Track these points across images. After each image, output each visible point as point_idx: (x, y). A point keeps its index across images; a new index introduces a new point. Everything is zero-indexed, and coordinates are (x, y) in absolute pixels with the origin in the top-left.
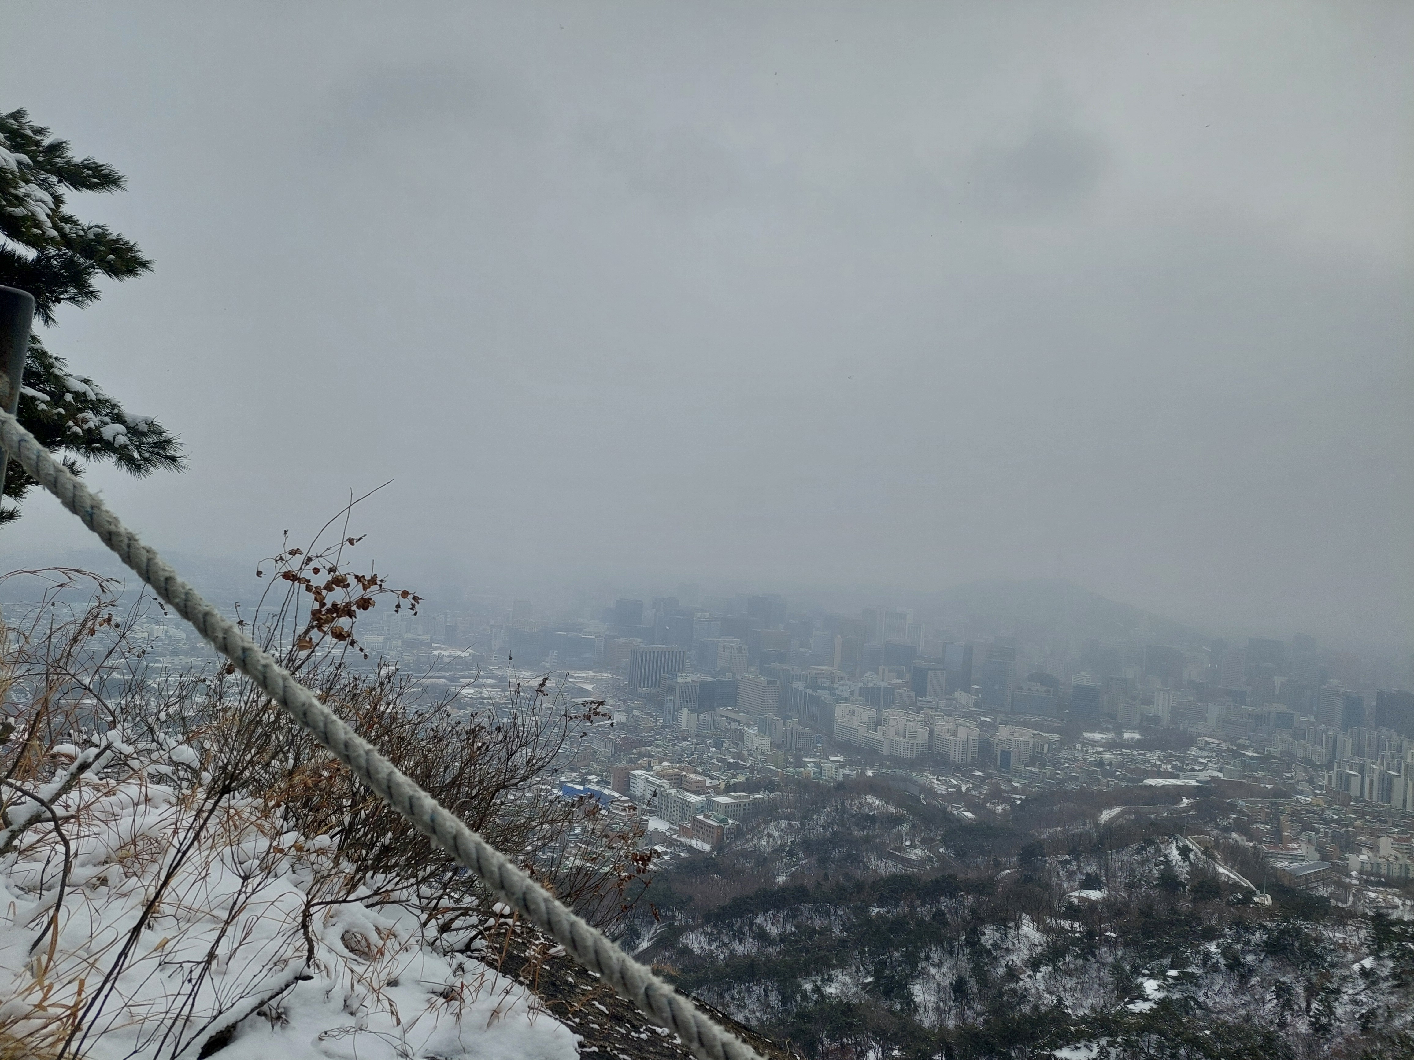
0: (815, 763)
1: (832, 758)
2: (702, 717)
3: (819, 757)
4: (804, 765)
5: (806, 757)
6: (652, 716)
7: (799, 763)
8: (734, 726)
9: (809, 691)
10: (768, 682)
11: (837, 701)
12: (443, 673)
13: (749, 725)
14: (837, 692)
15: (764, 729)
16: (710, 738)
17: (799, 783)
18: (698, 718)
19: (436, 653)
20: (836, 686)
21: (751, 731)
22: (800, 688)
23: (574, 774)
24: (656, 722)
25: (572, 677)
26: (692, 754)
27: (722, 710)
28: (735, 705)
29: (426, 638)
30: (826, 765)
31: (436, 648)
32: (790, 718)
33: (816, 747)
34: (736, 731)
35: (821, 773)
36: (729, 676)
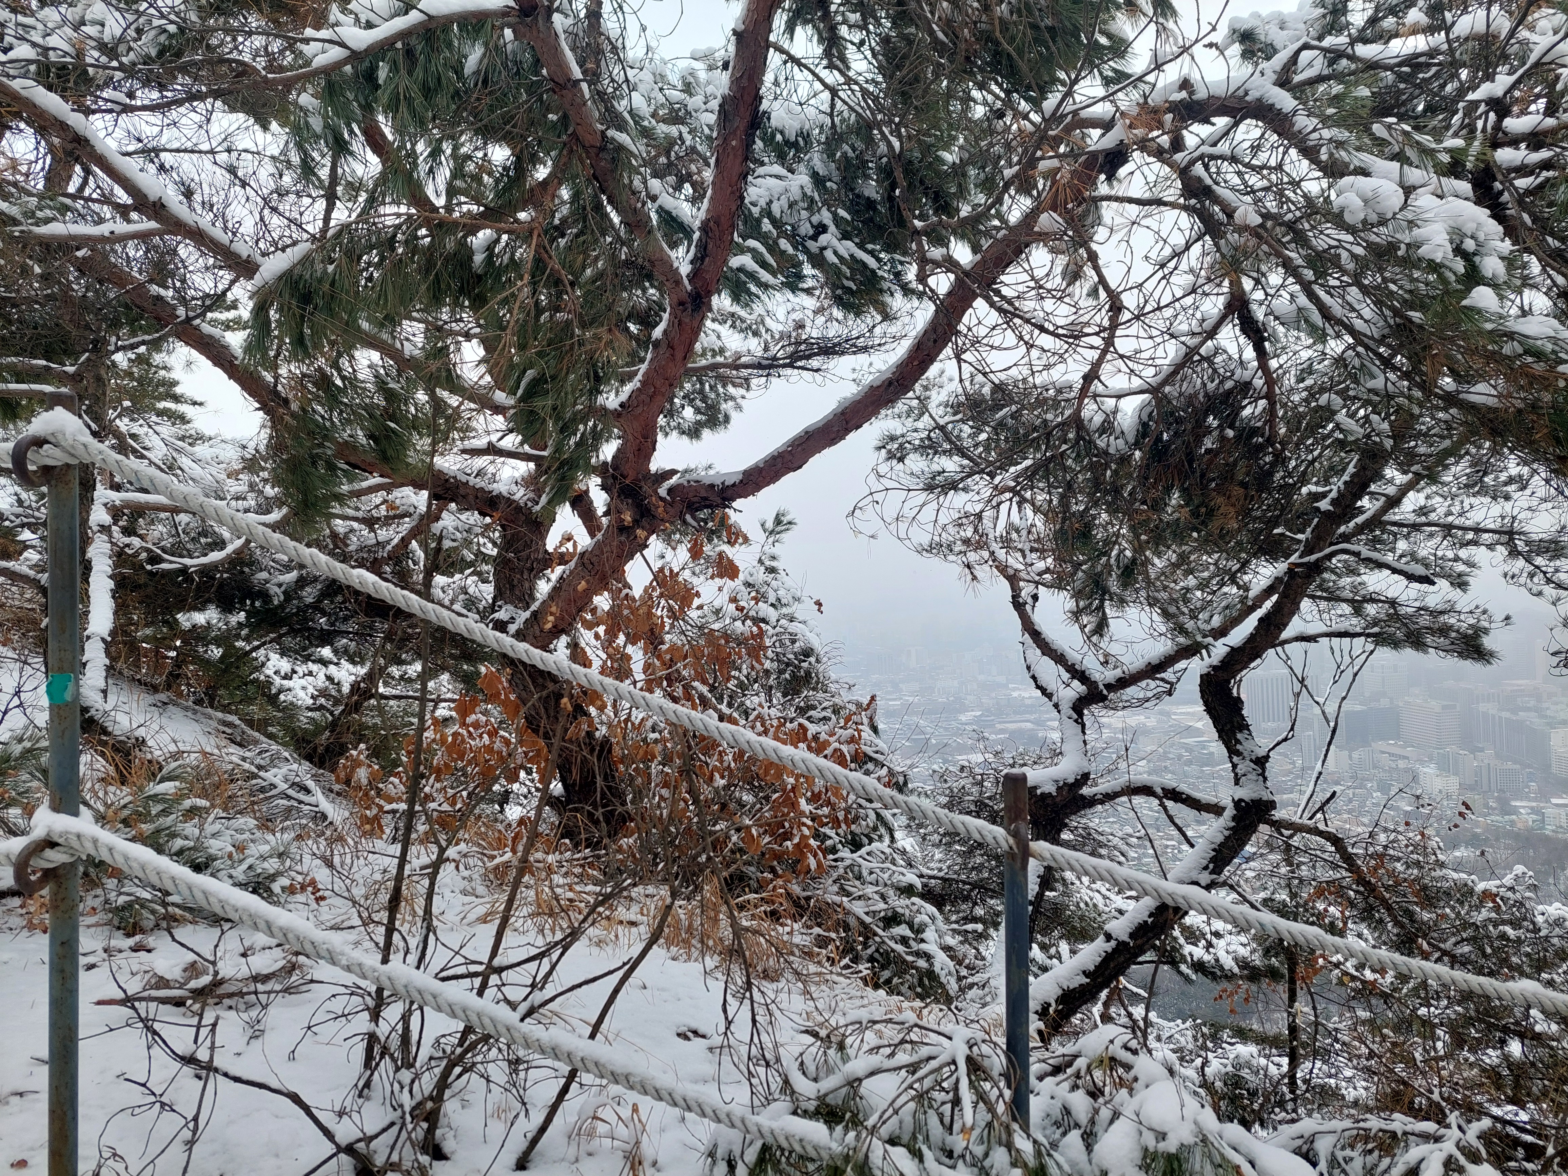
0: (1532, 808)
1: (1555, 801)
2: (1355, 755)
3: (1535, 800)
4: (1515, 811)
5: (1516, 799)
6: (1286, 756)
7: (1506, 809)
8: (1402, 764)
9: (1505, 714)
10: (1444, 707)
11: (1552, 726)
12: (1028, 716)
13: (1422, 762)
14: (1548, 713)
15: (1445, 766)
16: (1371, 781)
17: (1516, 836)
18: (1350, 757)
19: (1015, 694)
20: (1545, 705)
21: (1428, 771)
22: (1491, 712)
23: (1203, 828)
24: (1293, 763)
25: (1175, 714)
26: (1350, 801)
27: (1381, 745)
28: (1398, 737)
29: (1002, 679)
30: (1549, 811)
31: (1014, 689)
32: (1482, 750)
33: (1528, 787)
34: (1406, 770)
35: (1543, 821)
36: (1384, 703)
